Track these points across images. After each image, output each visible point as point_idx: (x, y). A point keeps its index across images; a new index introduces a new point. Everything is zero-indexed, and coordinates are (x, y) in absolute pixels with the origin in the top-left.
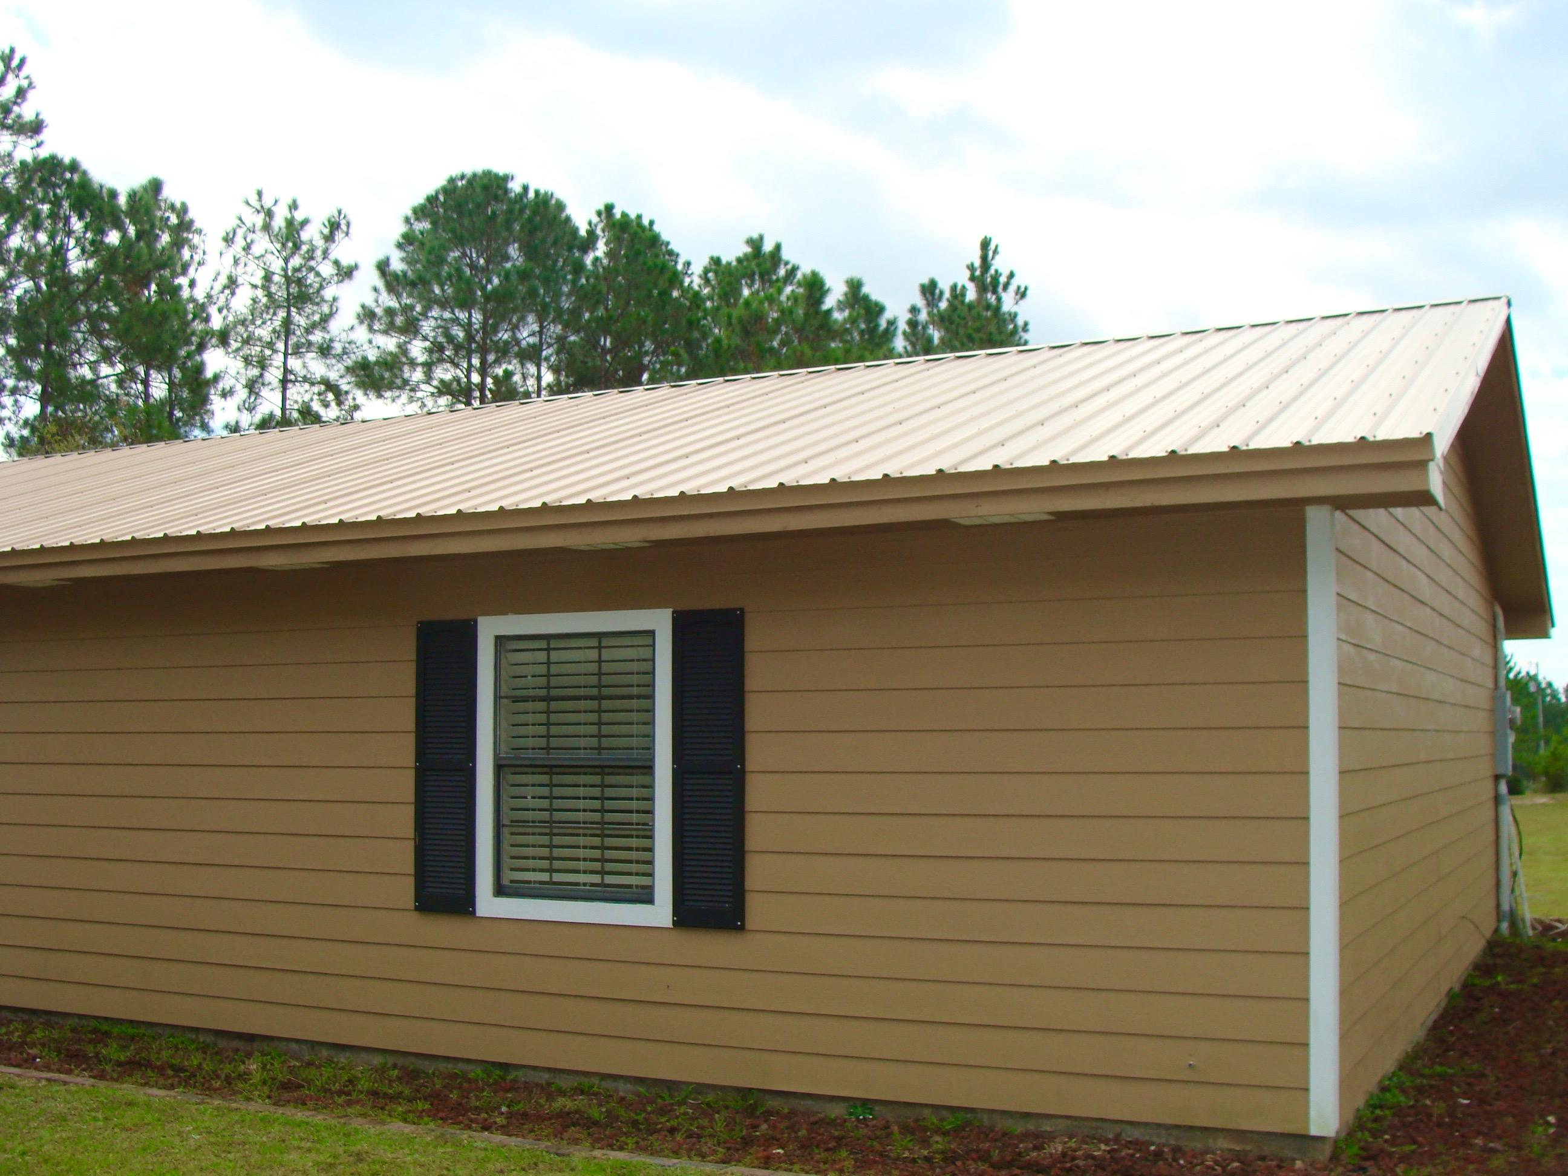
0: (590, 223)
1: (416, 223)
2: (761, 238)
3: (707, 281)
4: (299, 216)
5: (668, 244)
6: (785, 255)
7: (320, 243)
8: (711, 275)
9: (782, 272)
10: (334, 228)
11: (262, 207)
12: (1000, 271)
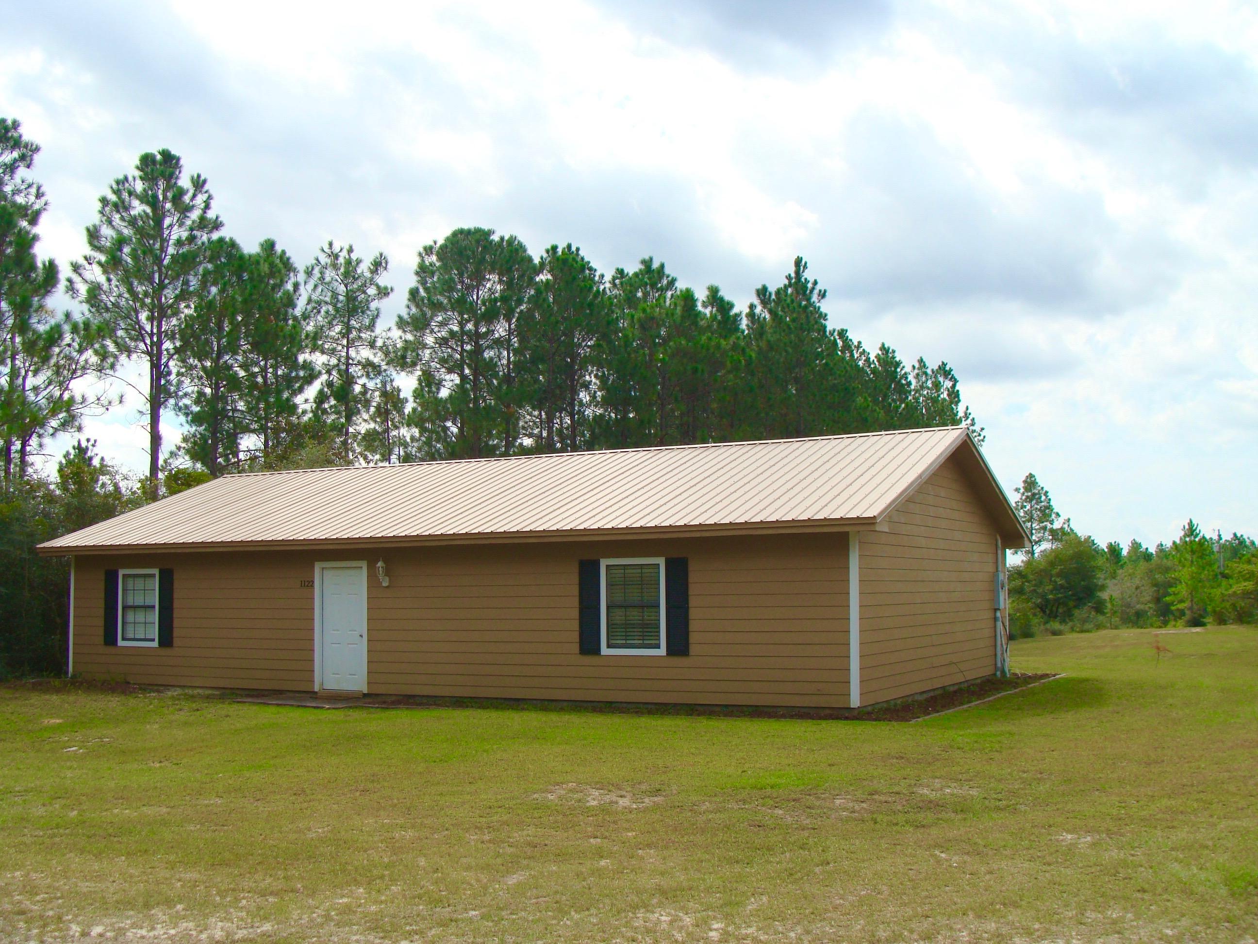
0: (542, 258)
1: (427, 257)
2: (651, 259)
3: (615, 285)
4: (354, 256)
5: (589, 262)
6: (667, 271)
7: (368, 274)
8: (617, 281)
9: (665, 282)
10: (379, 264)
11: (332, 252)
12: (808, 279)
